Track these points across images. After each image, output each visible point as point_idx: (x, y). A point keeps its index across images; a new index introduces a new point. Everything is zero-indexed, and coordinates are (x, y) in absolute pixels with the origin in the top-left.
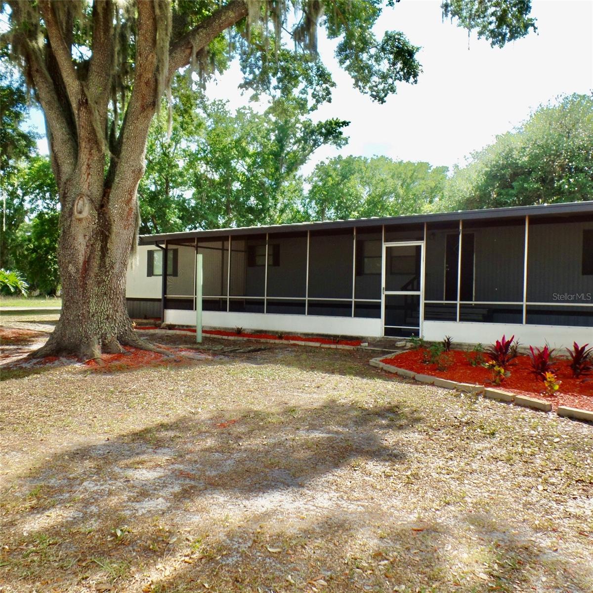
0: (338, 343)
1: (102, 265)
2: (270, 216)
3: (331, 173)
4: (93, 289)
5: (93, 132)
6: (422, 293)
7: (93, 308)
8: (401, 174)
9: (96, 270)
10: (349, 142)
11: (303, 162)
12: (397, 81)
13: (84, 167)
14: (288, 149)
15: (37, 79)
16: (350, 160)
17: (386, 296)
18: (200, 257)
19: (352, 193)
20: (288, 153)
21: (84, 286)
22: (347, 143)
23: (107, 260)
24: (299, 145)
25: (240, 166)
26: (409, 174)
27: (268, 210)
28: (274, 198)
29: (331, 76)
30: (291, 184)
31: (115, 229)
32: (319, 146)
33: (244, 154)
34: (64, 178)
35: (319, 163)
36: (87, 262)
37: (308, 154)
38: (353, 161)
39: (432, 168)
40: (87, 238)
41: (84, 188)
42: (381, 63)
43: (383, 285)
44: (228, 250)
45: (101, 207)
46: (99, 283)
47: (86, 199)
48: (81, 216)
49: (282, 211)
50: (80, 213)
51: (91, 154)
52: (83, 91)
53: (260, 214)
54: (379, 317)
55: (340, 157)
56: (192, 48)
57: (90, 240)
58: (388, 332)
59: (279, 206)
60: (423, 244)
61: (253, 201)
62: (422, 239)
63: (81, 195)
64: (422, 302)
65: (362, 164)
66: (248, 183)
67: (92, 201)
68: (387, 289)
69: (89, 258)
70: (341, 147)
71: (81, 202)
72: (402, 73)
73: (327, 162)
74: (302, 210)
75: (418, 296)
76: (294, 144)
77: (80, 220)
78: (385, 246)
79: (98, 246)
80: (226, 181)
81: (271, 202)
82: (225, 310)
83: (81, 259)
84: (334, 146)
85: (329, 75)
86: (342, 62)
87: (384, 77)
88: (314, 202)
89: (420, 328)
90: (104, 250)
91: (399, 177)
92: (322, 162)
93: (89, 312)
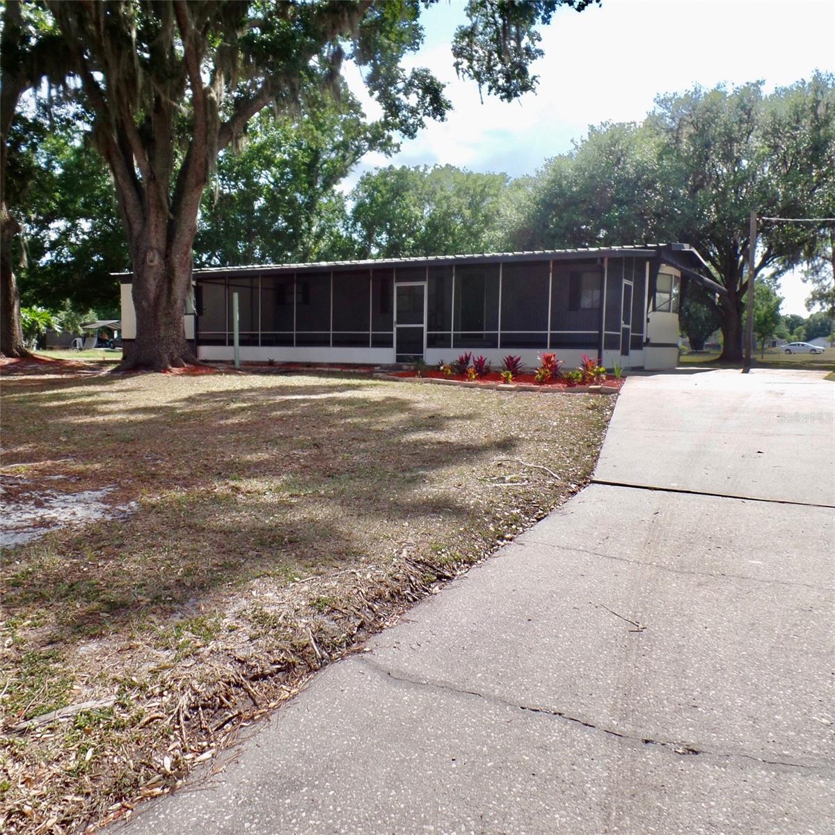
0: (357, 368)
1: (169, 301)
2: (303, 244)
3: (381, 188)
4: (163, 320)
5: (160, 200)
6: (425, 326)
7: (162, 333)
8: (469, 189)
9: (164, 305)
10: (401, 148)
11: (344, 175)
12: (426, 117)
13: (153, 227)
14: (325, 157)
15: (115, 158)
16: (403, 174)
17: (397, 328)
18: (236, 296)
19: (405, 215)
20: (325, 162)
21: (155, 317)
22: (399, 150)
23: (172, 297)
24: (338, 152)
25: (265, 179)
26: (479, 190)
27: (301, 235)
28: (308, 219)
29: (362, 106)
30: (330, 201)
31: (177, 274)
32: (362, 154)
33: (268, 163)
34: (135, 233)
35: (364, 174)
36: (157, 298)
37: (350, 164)
38: (407, 173)
39: (510, 181)
40: (157, 281)
41: (154, 243)
42: (410, 96)
43: (395, 319)
44: (258, 288)
45: (167, 256)
46: (166, 315)
47: (155, 251)
48: (152, 264)
49: (319, 237)
50: (152, 261)
51: (158, 217)
52: (151, 169)
53: (291, 241)
54: (392, 346)
55: (391, 167)
56: (232, 134)
57: (159, 282)
58: (399, 359)
59: (314, 229)
60: (425, 284)
61: (281, 223)
62: (425, 280)
63: (152, 249)
64: (425, 333)
65: (417, 179)
66: (273, 201)
67: (160, 253)
68: (398, 322)
69: (159, 296)
70: (391, 155)
71: (151, 254)
72: (431, 108)
73: (375, 173)
74: (344, 234)
75: (422, 328)
76: (332, 151)
77: (152, 267)
78: (396, 285)
79: (166, 286)
80: (247, 198)
81: (304, 226)
82: (257, 345)
83: (152, 296)
84: (383, 154)
85: (359, 105)
86: (371, 94)
87: (413, 111)
88: (359, 224)
89: (424, 355)
90: (170, 290)
91: (466, 193)
92: (368, 174)
93: (159, 336)
